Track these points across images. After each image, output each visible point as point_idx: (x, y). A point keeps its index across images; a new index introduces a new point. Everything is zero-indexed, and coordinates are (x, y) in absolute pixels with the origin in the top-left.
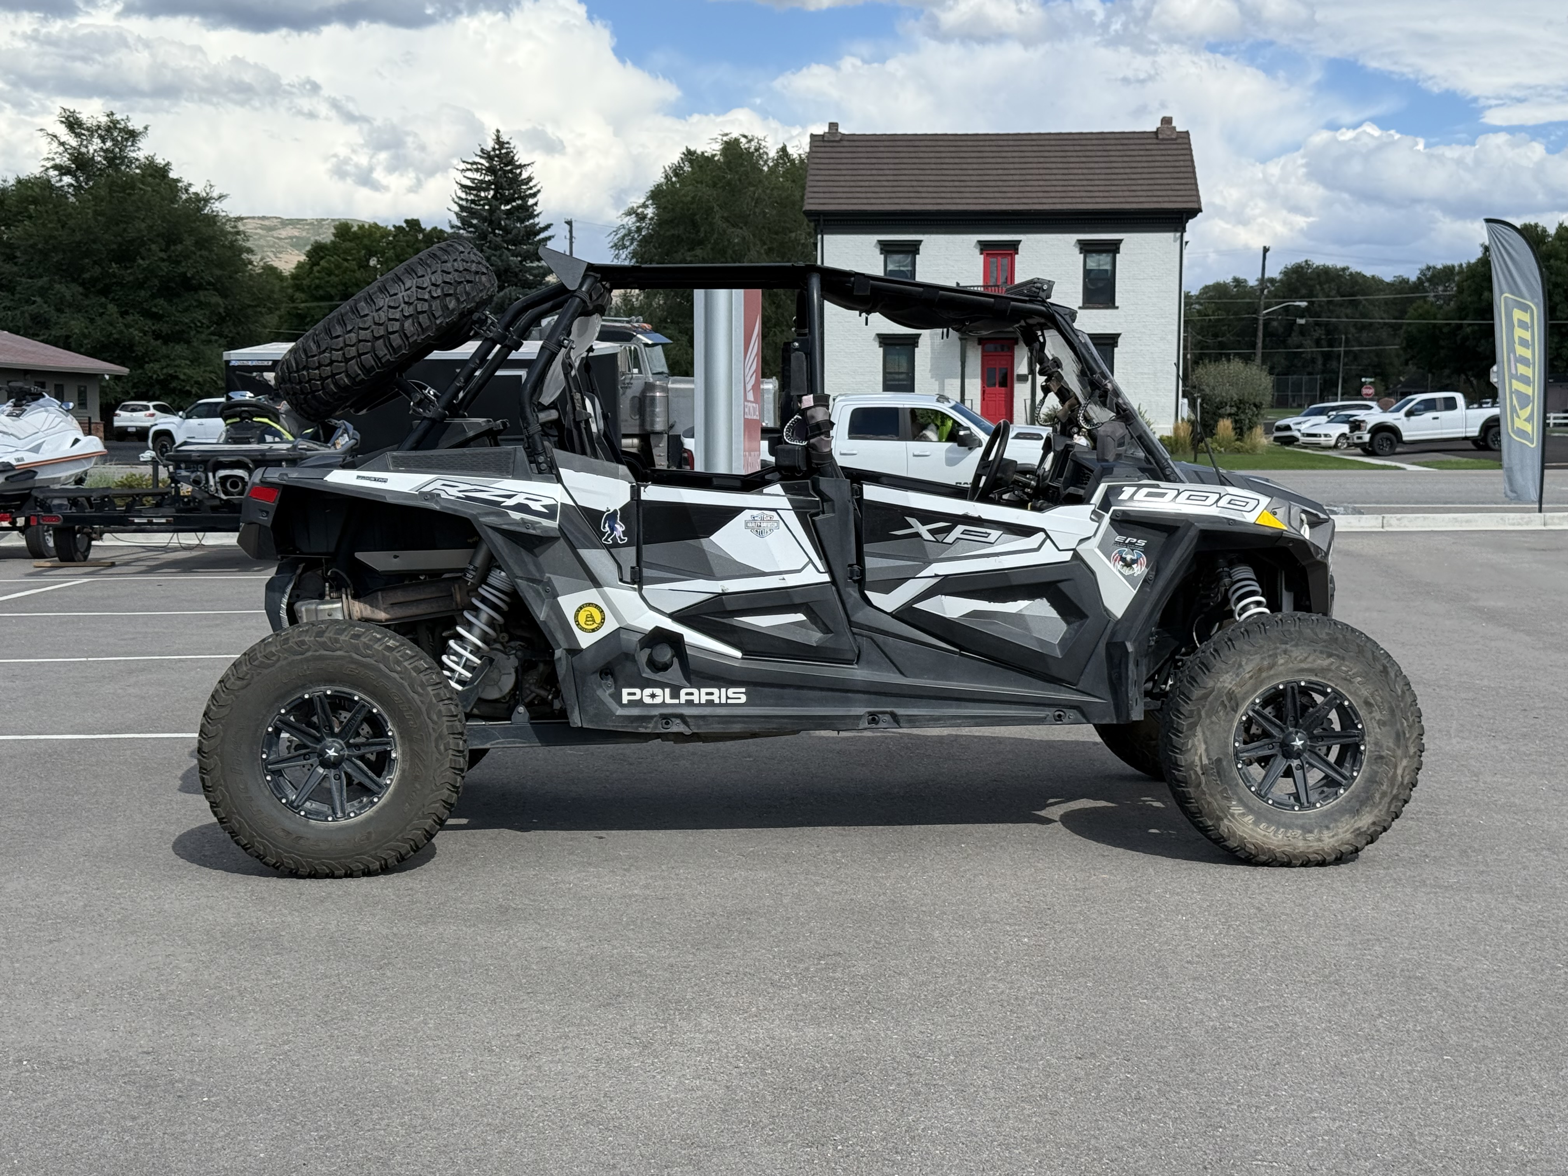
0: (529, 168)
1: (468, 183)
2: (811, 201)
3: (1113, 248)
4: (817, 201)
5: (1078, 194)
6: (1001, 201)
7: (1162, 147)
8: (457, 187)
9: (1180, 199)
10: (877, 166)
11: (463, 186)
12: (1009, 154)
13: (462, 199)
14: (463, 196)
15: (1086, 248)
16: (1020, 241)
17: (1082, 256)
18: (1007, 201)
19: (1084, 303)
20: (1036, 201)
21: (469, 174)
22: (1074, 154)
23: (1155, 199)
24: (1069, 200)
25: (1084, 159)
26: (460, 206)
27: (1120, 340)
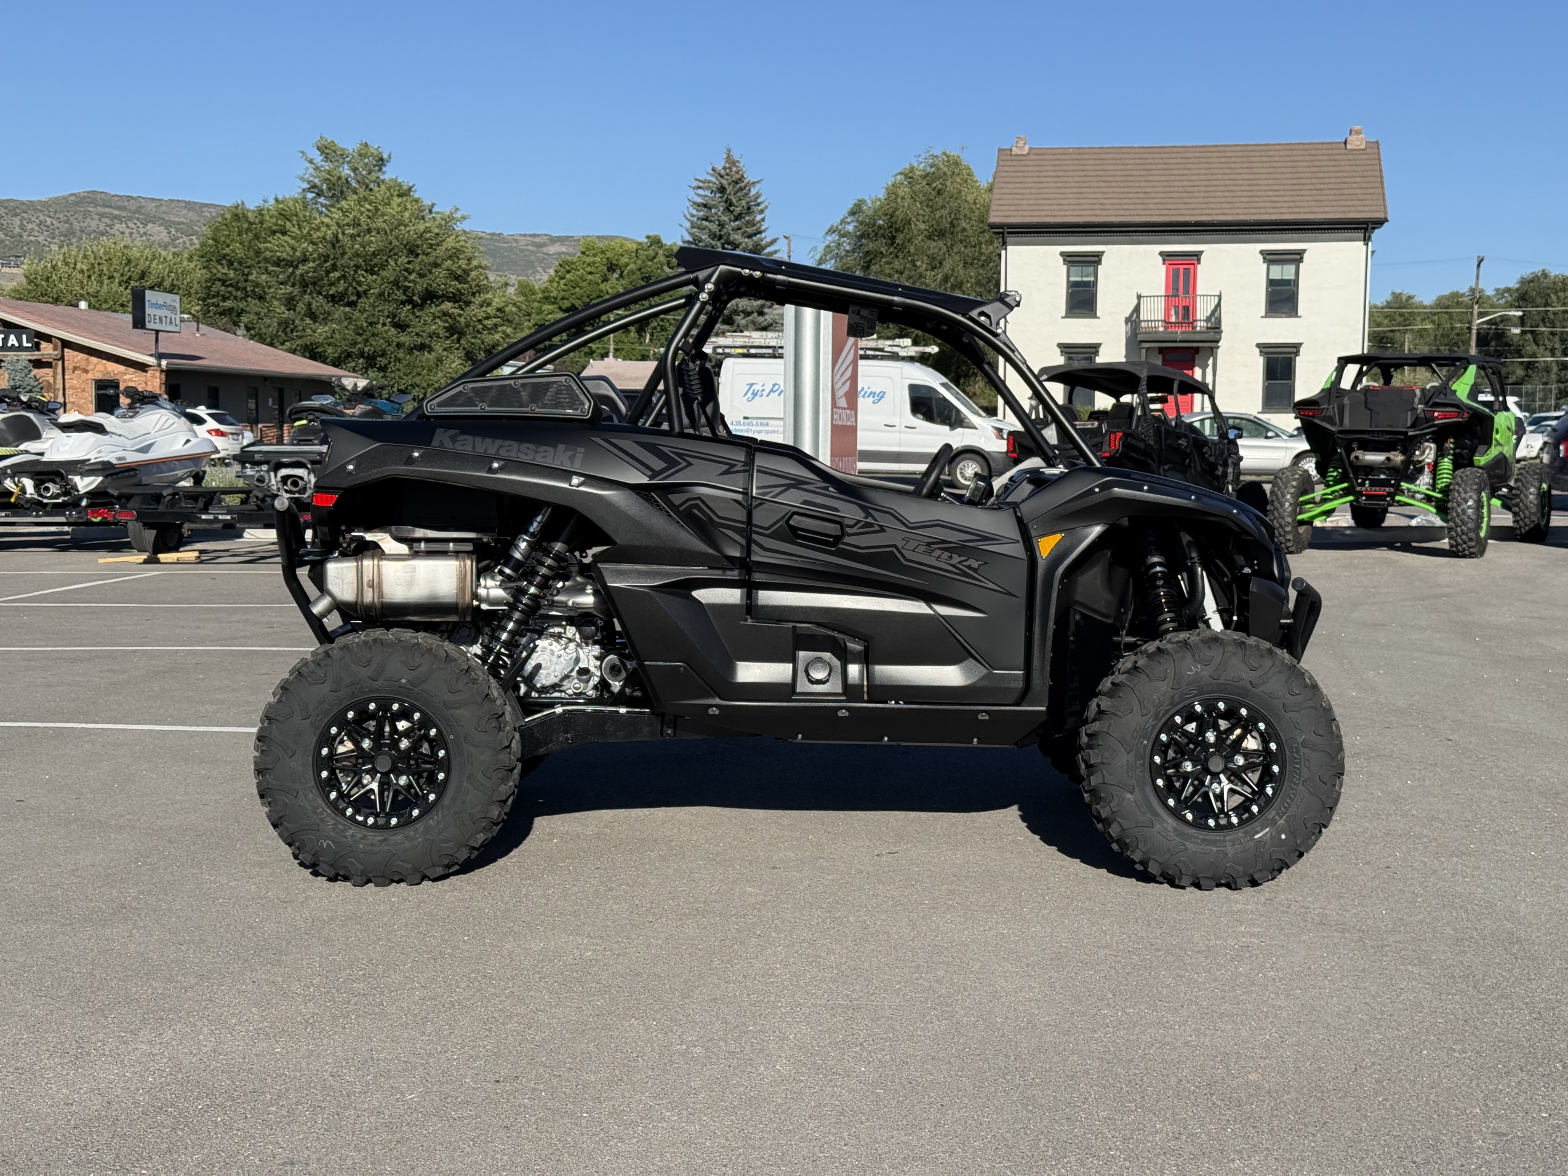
0: (758, 186)
1: (699, 200)
2: (995, 213)
3: (1297, 257)
4: (1001, 213)
5: (1262, 205)
6: (1185, 212)
7: (1351, 157)
8: (689, 204)
9: (1366, 209)
10: (1062, 179)
11: (695, 203)
12: (1195, 166)
13: (693, 216)
14: (695, 212)
15: (1271, 258)
16: (1202, 252)
17: (1265, 265)
18: (1190, 212)
19: (1266, 313)
20: (1219, 211)
21: (700, 192)
22: (1261, 165)
23: (1341, 209)
24: (1254, 211)
25: (1270, 170)
26: (692, 222)
27: (1302, 350)
